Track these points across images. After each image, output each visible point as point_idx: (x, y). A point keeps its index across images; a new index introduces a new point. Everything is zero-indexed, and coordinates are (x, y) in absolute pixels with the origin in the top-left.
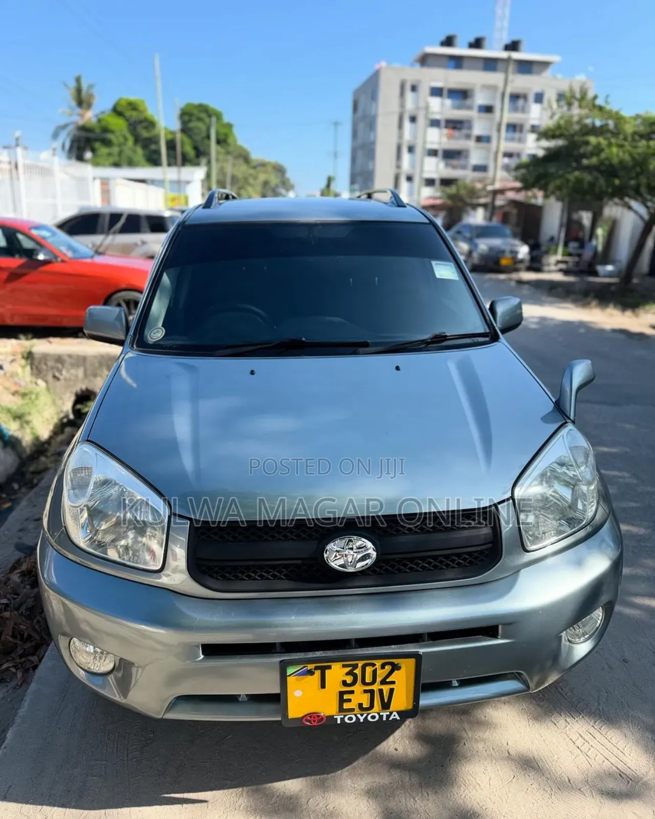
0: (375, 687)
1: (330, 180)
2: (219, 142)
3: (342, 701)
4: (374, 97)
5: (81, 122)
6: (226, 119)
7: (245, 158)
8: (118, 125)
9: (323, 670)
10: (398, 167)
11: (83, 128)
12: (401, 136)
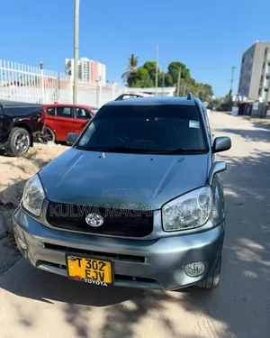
0: (98, 271)
1: (231, 91)
2: (182, 77)
3: (87, 274)
4: (252, 56)
5: (132, 71)
6: (187, 68)
7: (193, 82)
8: (145, 71)
9: (80, 260)
10: (261, 85)
11: (132, 74)
12: (263, 72)
